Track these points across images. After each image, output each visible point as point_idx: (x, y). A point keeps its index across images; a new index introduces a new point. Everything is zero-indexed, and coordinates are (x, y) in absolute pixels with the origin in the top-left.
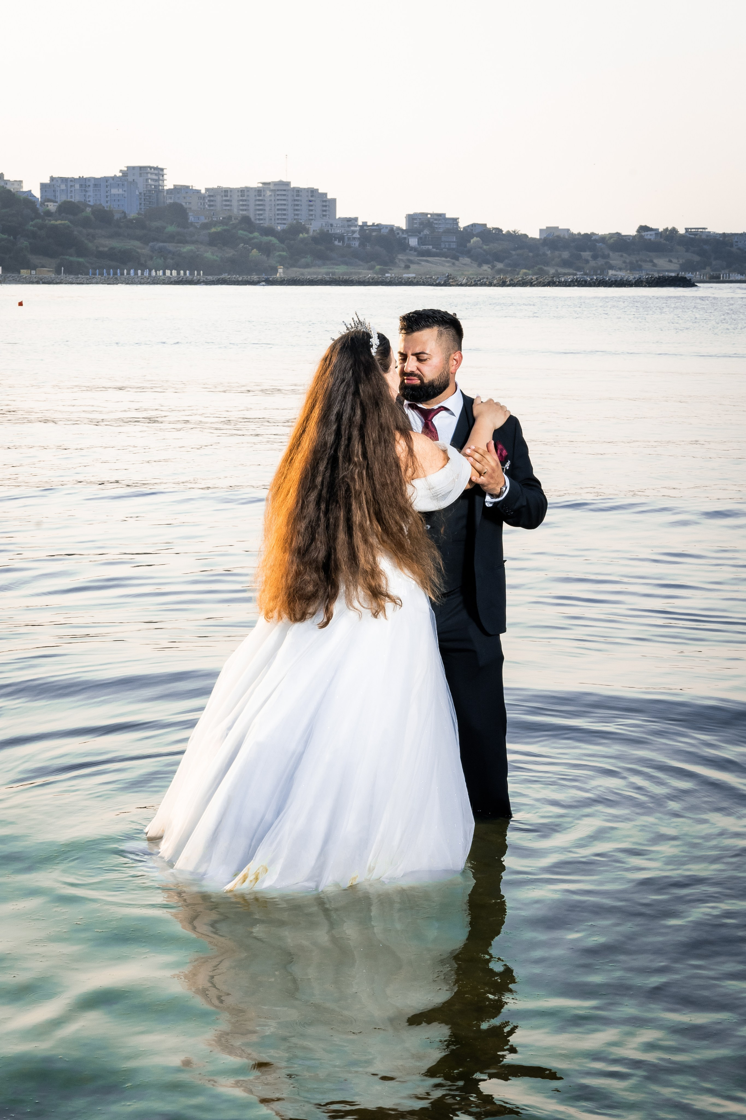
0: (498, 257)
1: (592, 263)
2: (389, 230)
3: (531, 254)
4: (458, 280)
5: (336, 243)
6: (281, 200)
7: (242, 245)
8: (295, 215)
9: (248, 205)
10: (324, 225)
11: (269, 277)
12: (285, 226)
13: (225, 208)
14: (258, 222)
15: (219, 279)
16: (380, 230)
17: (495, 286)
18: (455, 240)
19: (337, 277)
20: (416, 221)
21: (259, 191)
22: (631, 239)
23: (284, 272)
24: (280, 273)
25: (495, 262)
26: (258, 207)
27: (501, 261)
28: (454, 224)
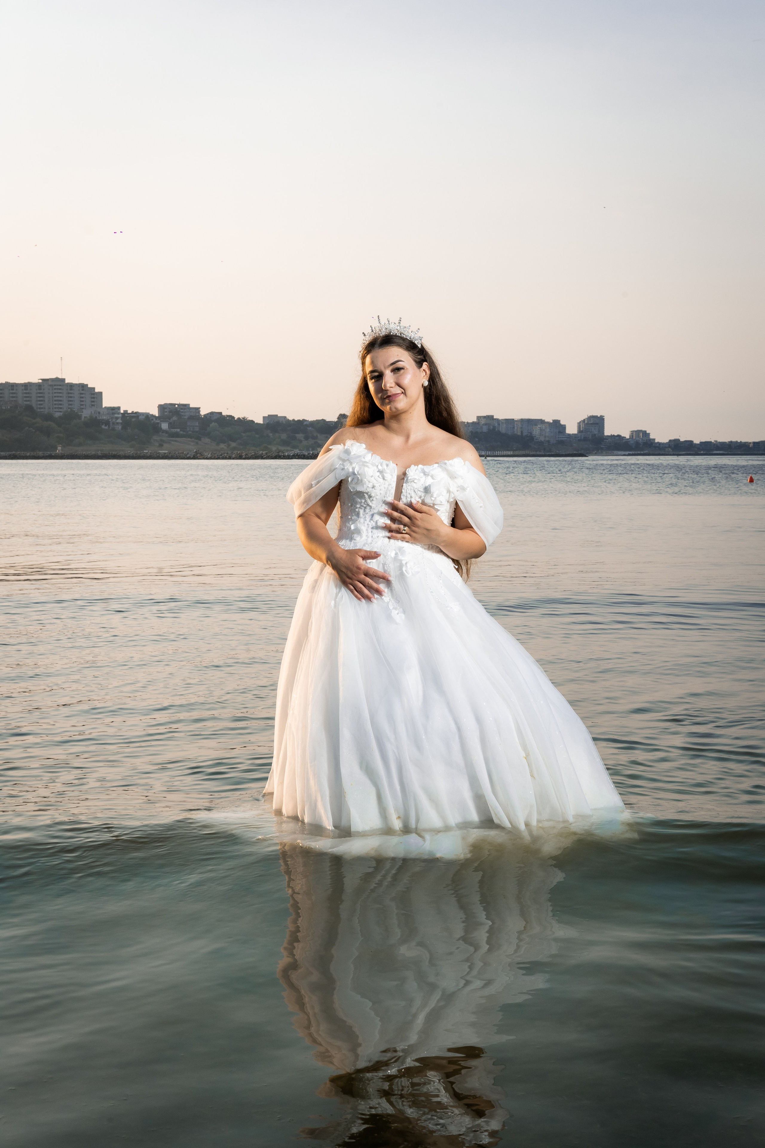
0: (232, 439)
1: (305, 443)
2: (145, 417)
3: (257, 436)
4: (204, 455)
5: (103, 427)
6: (58, 393)
7: (27, 428)
8: (69, 405)
9: (31, 397)
10: (93, 413)
11: (51, 453)
12: (62, 413)
13: (11, 399)
14: (39, 410)
15: (10, 455)
16: (138, 416)
17: (233, 459)
18: (197, 424)
19: (107, 452)
20: (166, 410)
21: (39, 386)
22: (334, 424)
23: (62, 450)
24: (59, 451)
25: (230, 442)
26: (39, 399)
27: (234, 441)
28: (196, 412)
